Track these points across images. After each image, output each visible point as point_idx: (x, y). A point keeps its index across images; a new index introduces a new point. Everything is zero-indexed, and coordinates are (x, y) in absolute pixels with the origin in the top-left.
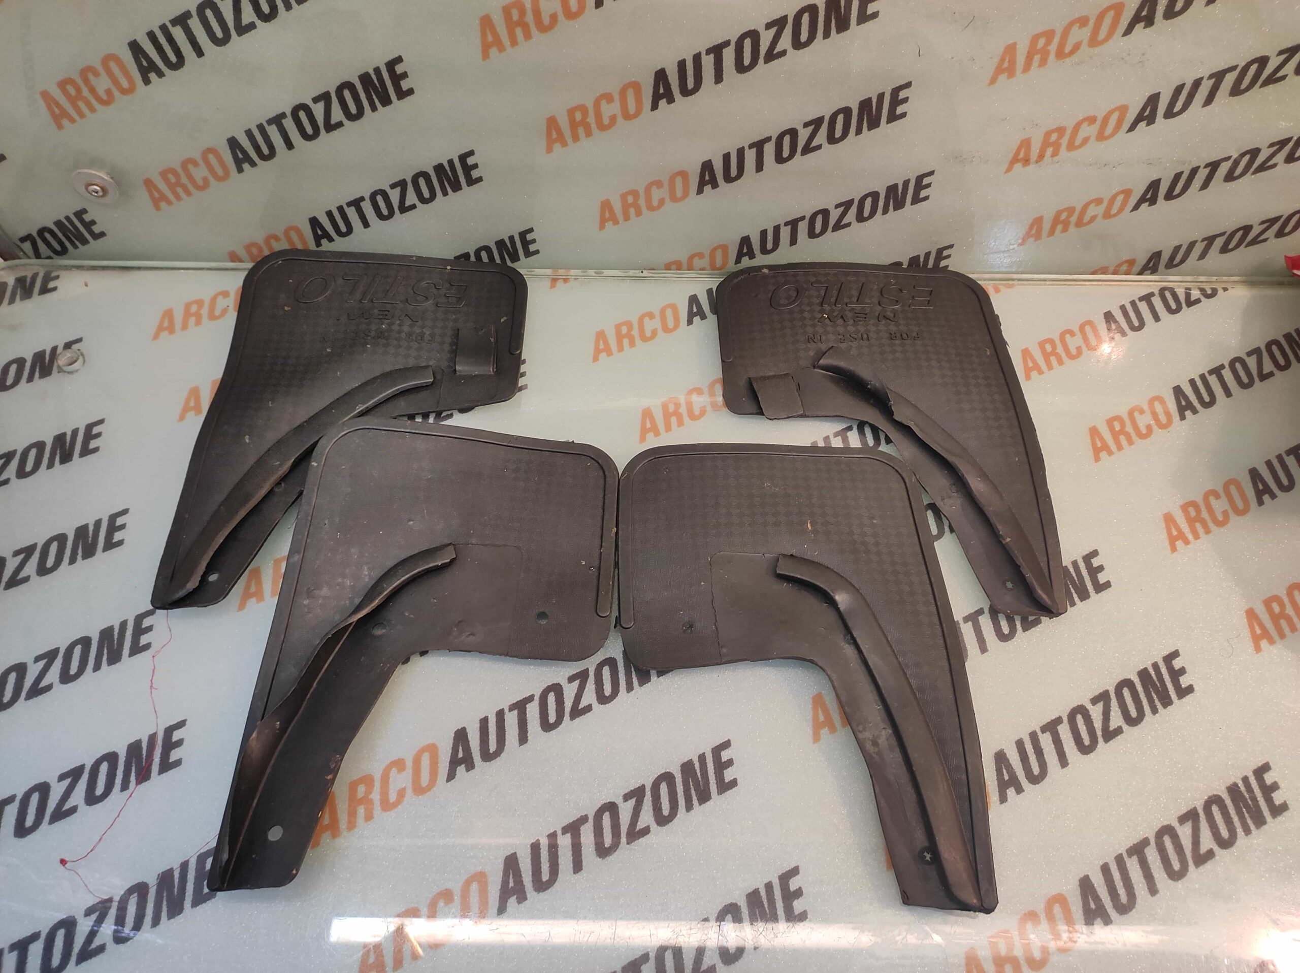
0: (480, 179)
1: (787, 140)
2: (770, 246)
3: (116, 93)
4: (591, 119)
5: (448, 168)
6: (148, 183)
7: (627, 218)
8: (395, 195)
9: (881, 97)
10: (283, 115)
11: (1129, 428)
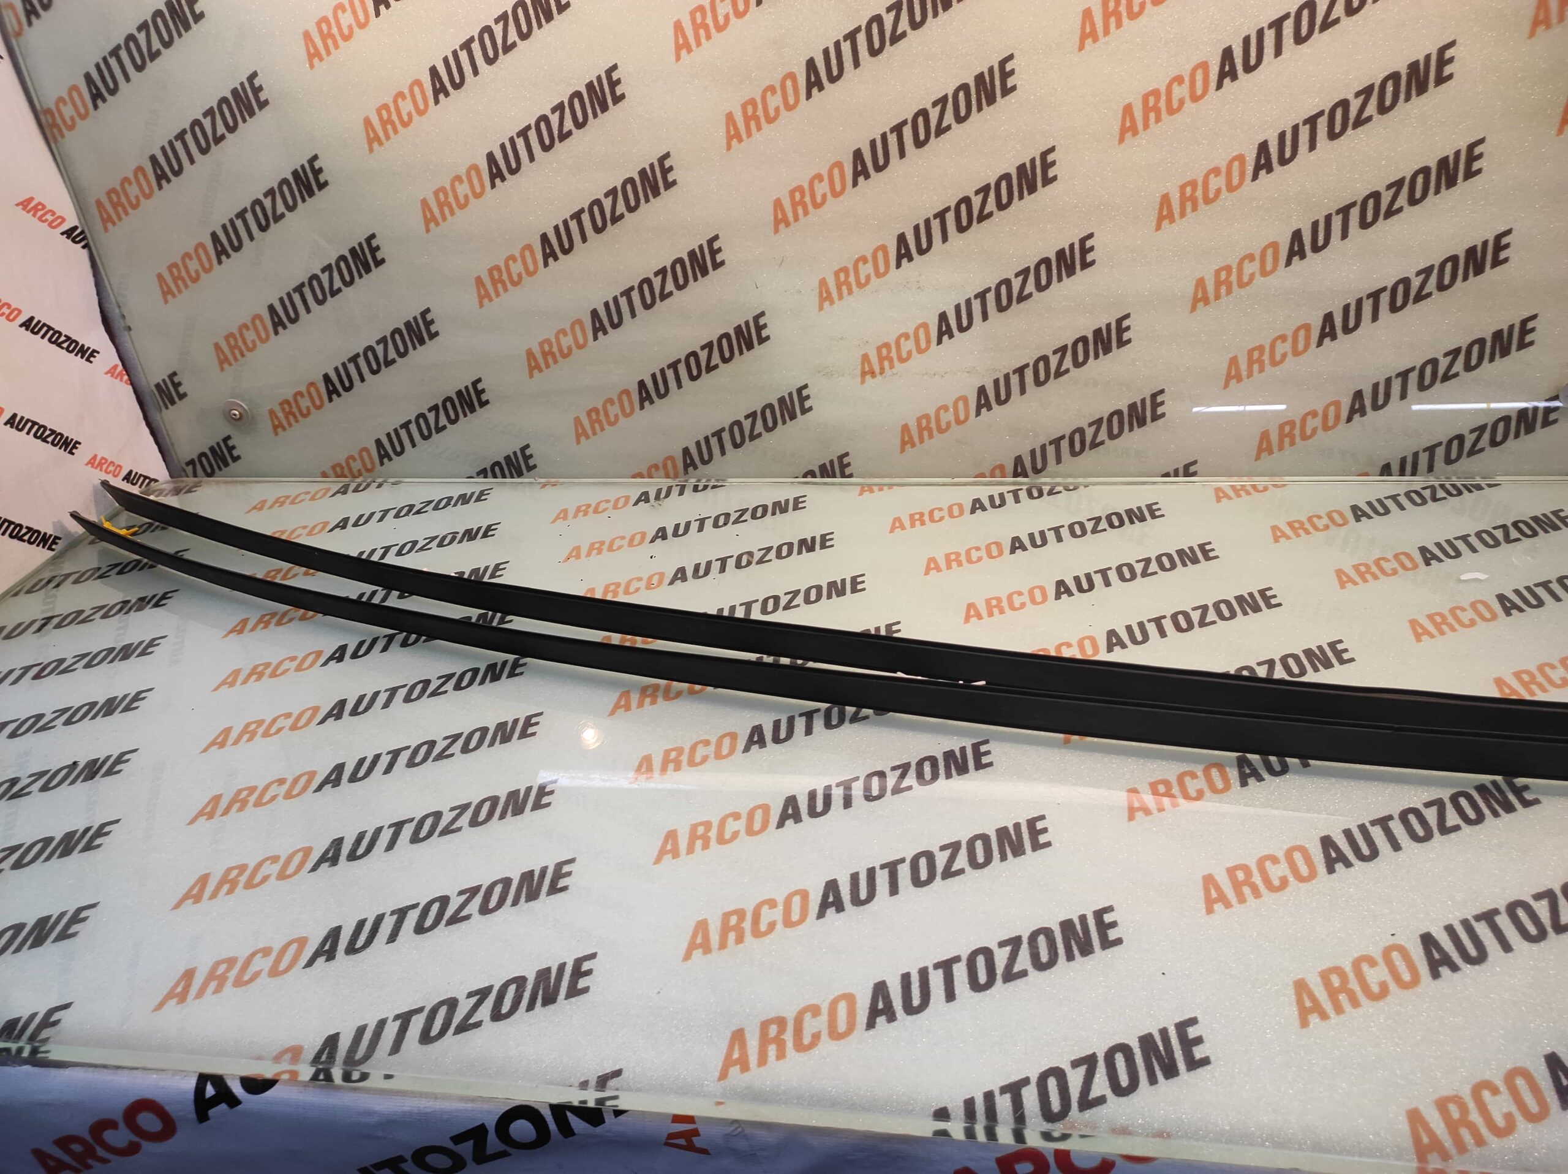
0: (487, 402)
1: (692, 360)
2: (706, 457)
3: (258, 343)
4: (555, 349)
5: (465, 394)
6: (272, 413)
7: (594, 434)
8: (431, 417)
9: (747, 323)
10: (358, 355)
11: (963, 558)
